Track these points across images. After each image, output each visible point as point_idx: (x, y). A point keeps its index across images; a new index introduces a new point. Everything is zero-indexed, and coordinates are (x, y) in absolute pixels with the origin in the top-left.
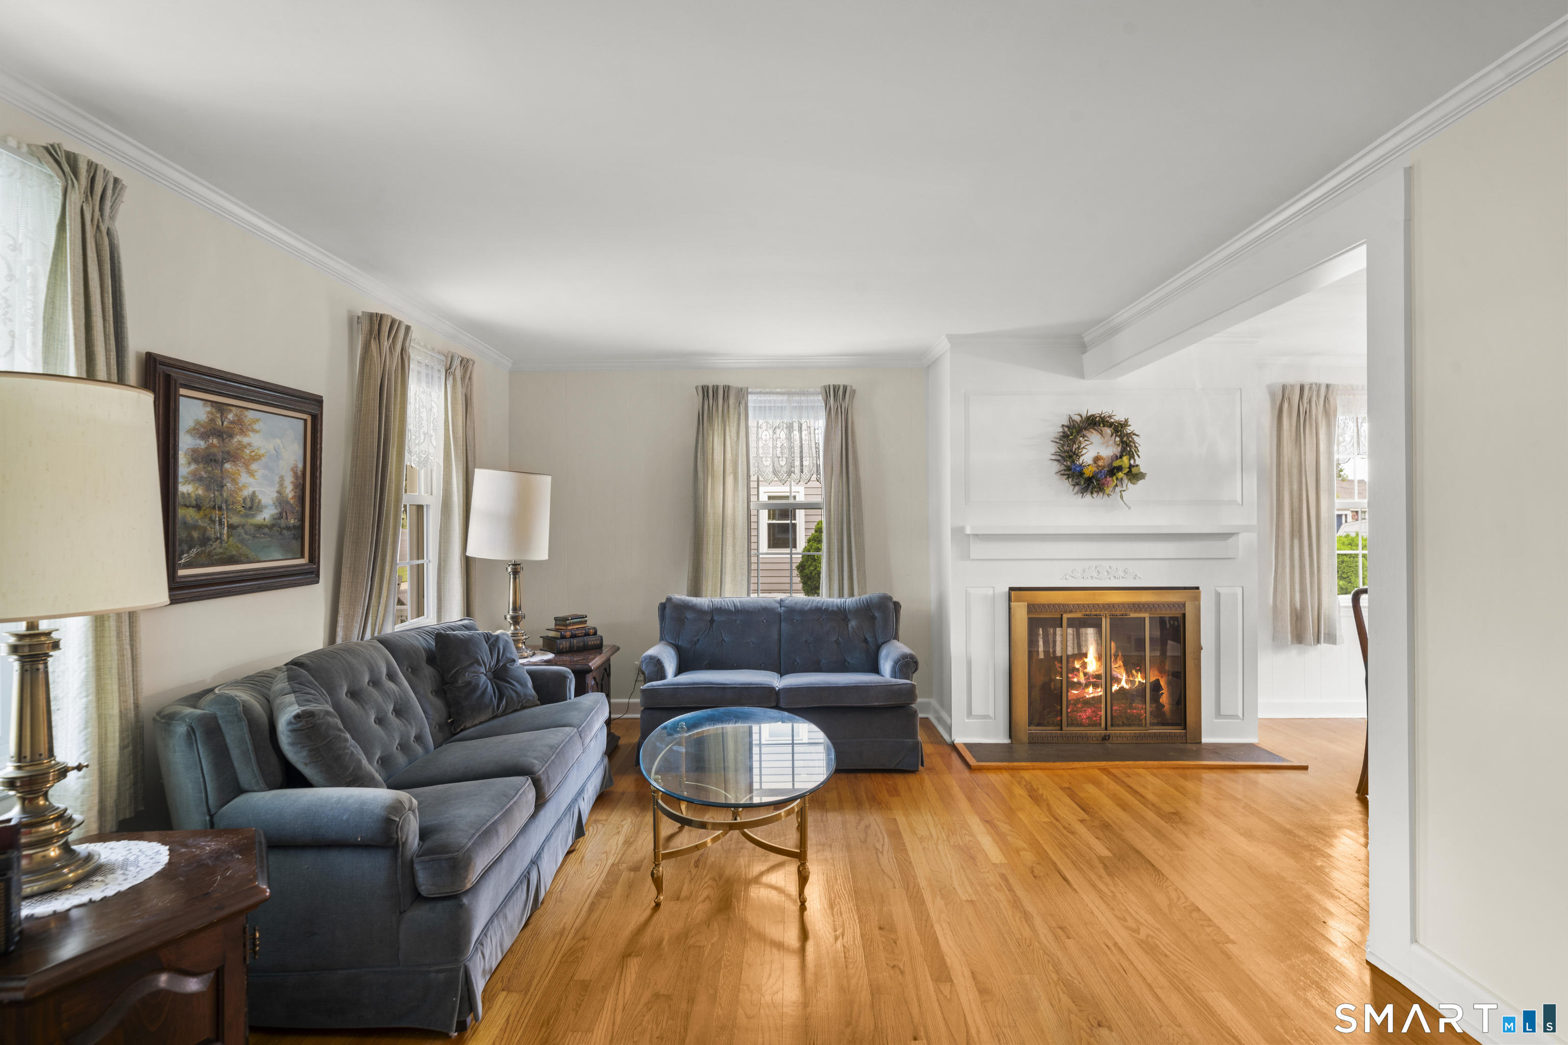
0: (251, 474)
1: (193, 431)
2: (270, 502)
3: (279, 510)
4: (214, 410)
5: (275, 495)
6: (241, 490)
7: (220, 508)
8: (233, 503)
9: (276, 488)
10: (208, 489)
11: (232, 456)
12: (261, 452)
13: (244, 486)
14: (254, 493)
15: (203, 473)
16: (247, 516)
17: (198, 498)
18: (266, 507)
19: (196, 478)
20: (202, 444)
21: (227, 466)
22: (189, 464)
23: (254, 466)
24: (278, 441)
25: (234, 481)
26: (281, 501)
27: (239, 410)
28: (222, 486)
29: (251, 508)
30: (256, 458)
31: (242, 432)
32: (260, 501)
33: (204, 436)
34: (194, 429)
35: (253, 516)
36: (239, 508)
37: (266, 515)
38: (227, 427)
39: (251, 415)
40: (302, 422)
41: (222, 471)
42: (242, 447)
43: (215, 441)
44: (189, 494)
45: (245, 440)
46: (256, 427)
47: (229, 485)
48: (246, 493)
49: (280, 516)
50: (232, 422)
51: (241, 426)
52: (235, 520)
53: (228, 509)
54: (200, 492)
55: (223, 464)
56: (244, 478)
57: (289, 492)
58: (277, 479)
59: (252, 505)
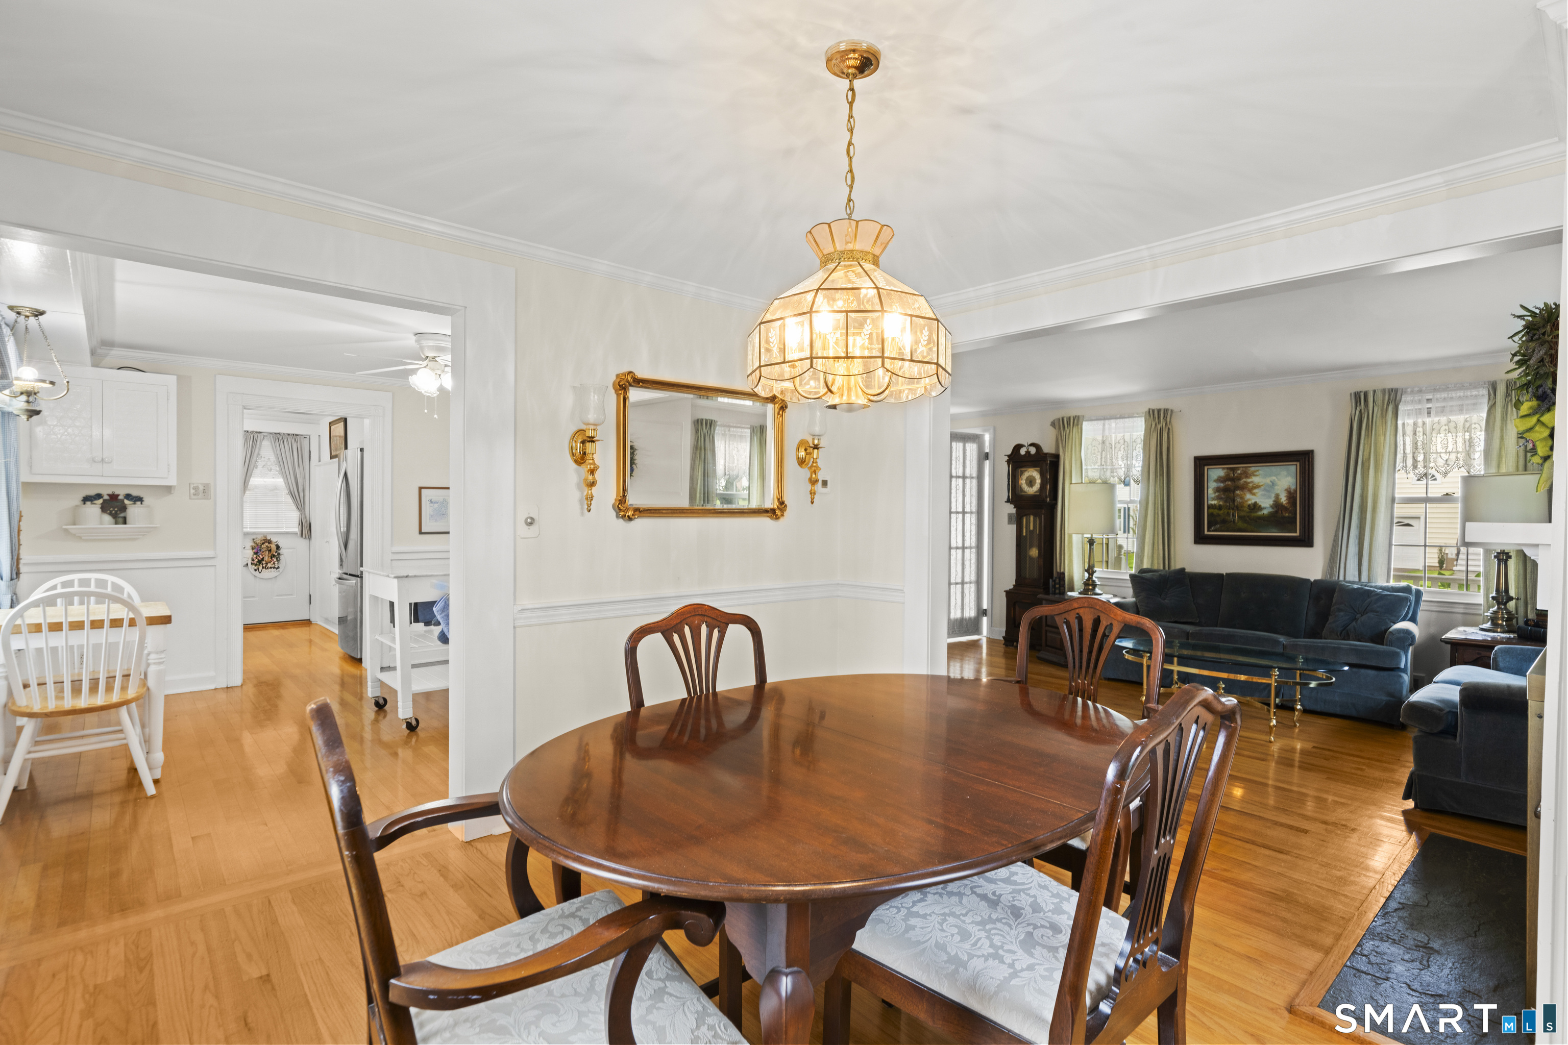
0: (1254, 494)
1: (1216, 481)
2: (1268, 506)
3: (1275, 509)
4: (1229, 471)
5: (1271, 503)
6: (1246, 501)
7: (1233, 509)
8: (1241, 507)
9: (1273, 499)
10: (1226, 501)
11: (1243, 488)
12: (1260, 484)
13: (1249, 500)
14: (1256, 502)
15: (1223, 496)
16: (1251, 512)
17: (1220, 506)
18: (1265, 508)
19: (1218, 498)
20: (1222, 485)
21: (1238, 492)
22: (1215, 493)
23: (1255, 491)
24: (1274, 478)
25: (1242, 498)
26: (1277, 505)
27: (1244, 469)
28: (1234, 501)
29: (1253, 509)
30: (1258, 487)
31: (1247, 477)
32: (1260, 506)
33: (1222, 482)
34: (1217, 479)
35: (1256, 512)
36: (1245, 509)
37: (1265, 512)
38: (1237, 477)
39: (1253, 469)
40: (1295, 467)
41: (1234, 494)
42: (1247, 483)
43: (1229, 483)
44: (1215, 505)
45: (1249, 480)
46: (1257, 473)
47: (1238, 500)
48: (1250, 502)
49: (1276, 512)
50: (1240, 474)
51: (1247, 475)
52: (1242, 514)
53: (1238, 509)
54: (1221, 503)
55: (1234, 492)
56: (1248, 496)
57: (1283, 499)
58: (1273, 495)
59: (1255, 507)
